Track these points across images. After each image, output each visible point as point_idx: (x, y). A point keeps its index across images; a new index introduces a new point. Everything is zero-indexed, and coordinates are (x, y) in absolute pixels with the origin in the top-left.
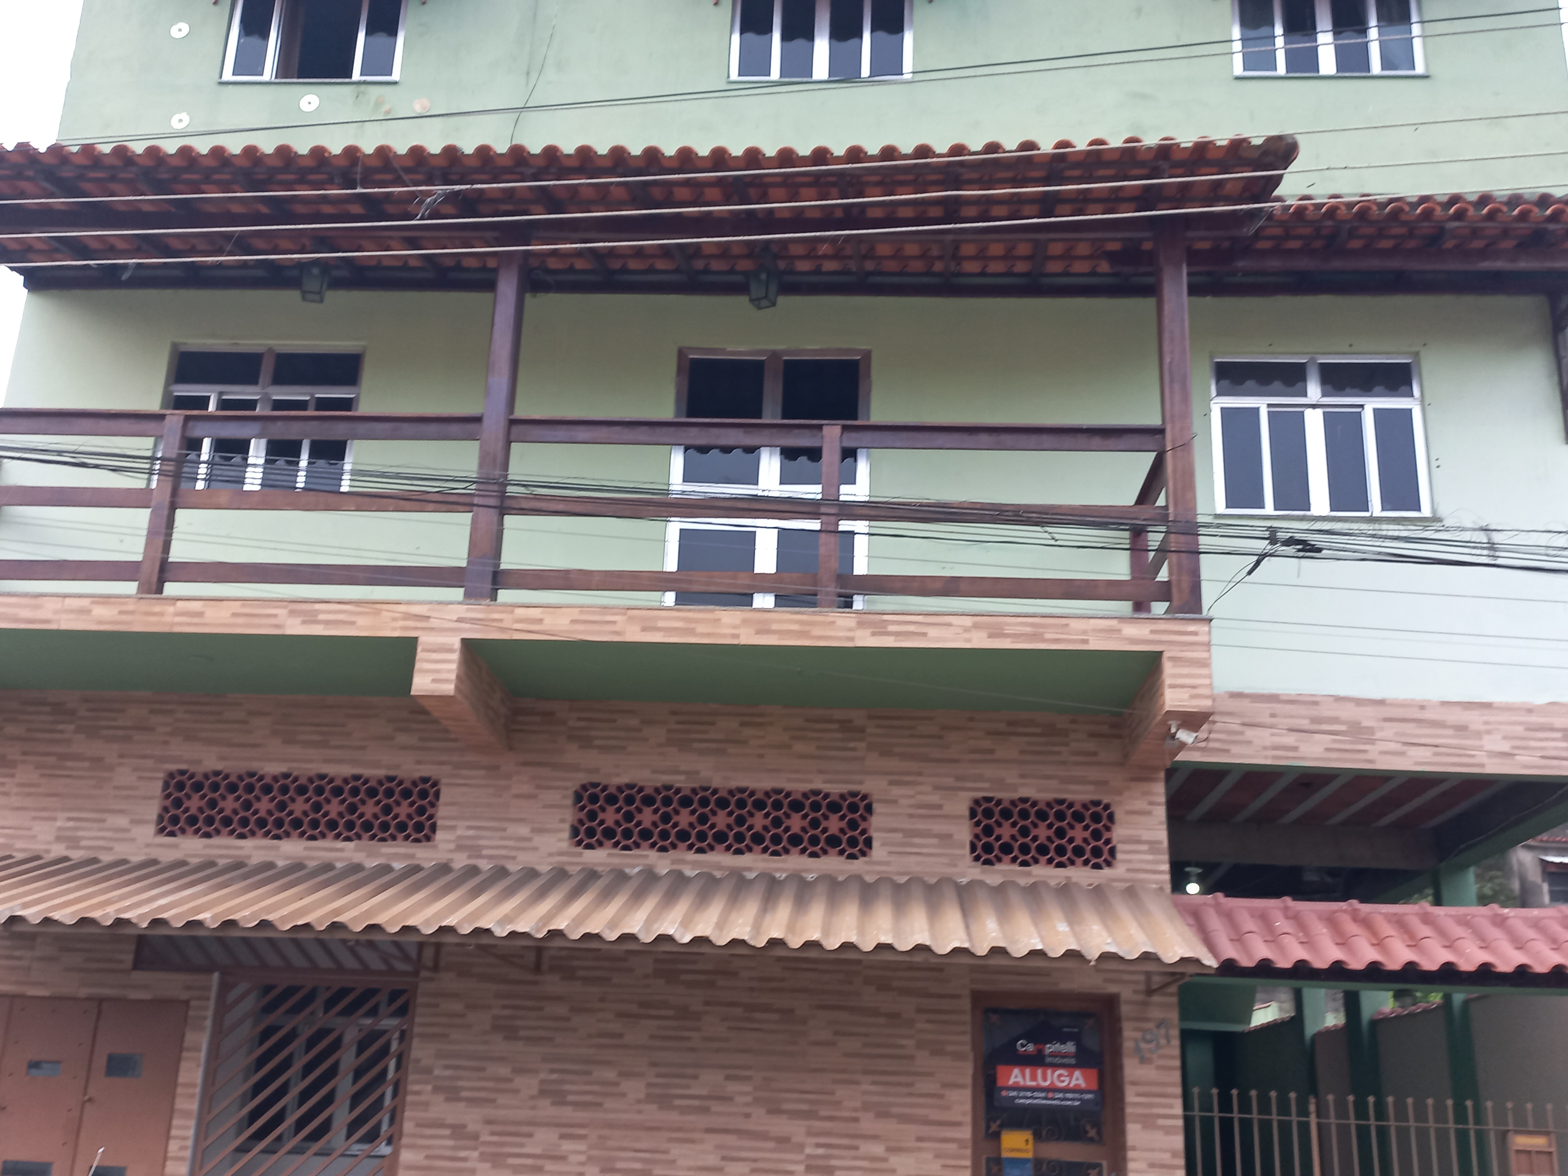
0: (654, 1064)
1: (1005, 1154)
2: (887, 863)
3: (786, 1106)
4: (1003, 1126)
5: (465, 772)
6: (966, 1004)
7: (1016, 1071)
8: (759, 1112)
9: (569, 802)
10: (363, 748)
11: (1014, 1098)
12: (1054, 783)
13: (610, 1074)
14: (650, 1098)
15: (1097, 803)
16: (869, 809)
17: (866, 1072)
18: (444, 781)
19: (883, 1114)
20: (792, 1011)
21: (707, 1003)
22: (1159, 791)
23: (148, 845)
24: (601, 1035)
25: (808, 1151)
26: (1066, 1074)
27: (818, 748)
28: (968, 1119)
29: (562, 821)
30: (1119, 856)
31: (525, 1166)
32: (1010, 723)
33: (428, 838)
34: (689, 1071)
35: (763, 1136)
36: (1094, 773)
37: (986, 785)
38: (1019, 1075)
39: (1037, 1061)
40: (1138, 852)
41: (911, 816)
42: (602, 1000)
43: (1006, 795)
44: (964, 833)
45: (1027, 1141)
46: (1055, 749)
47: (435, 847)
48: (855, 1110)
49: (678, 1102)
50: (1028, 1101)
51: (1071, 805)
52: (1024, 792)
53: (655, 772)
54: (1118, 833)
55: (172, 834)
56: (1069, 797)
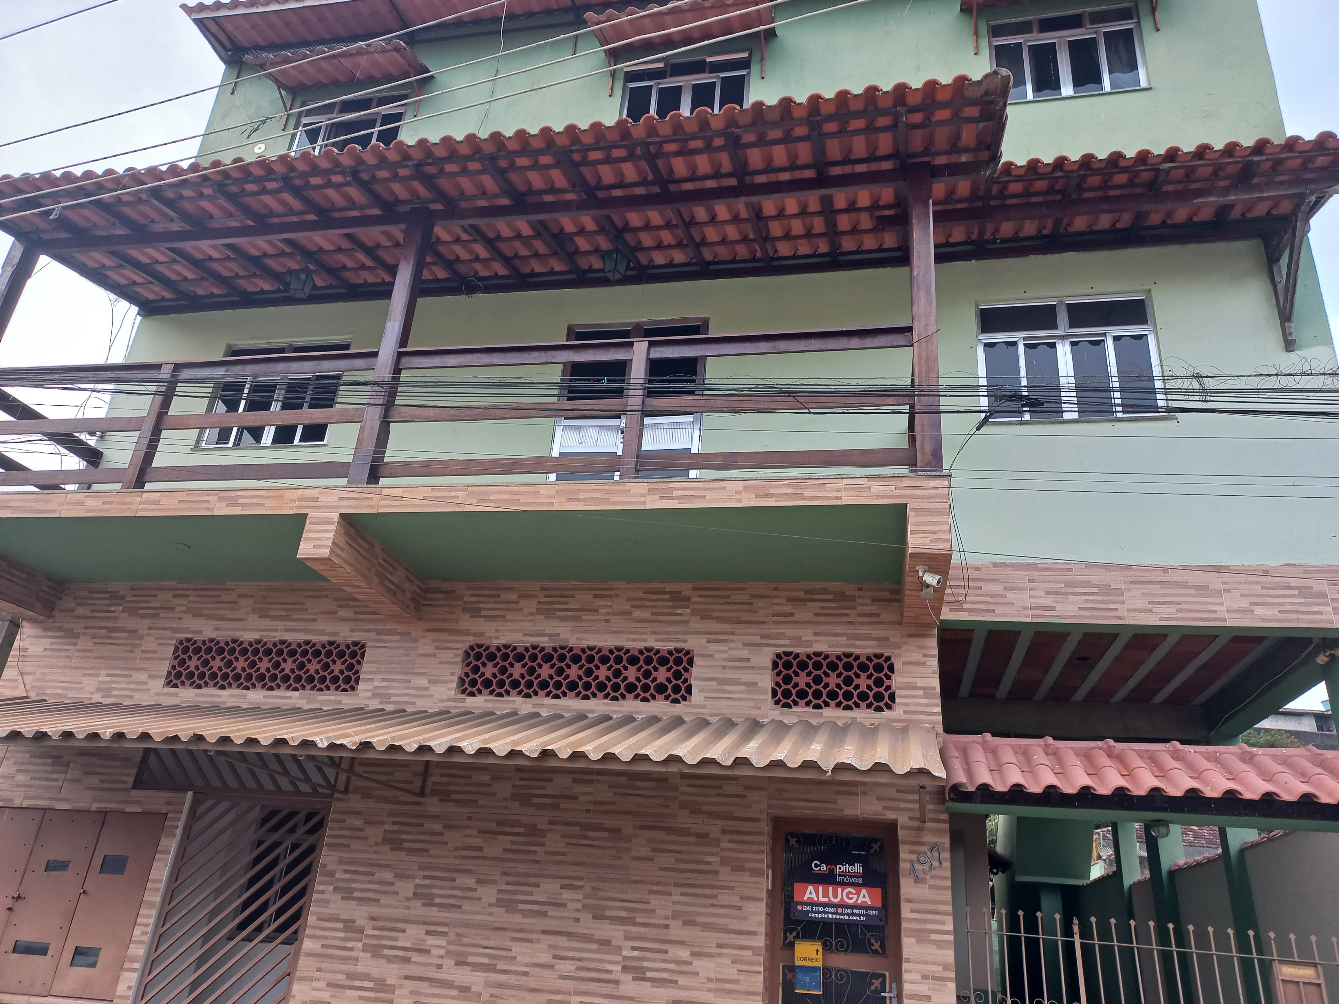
0: (505, 874)
1: (797, 963)
2: (703, 707)
3: (608, 913)
4: (796, 937)
5: (385, 637)
6: (765, 827)
7: (811, 888)
8: (586, 917)
9: (459, 659)
10: (314, 620)
11: (808, 912)
12: (843, 640)
13: (470, 881)
14: (500, 903)
15: (878, 656)
16: (691, 662)
17: (677, 885)
18: (369, 644)
19: (689, 923)
20: (619, 830)
21: (551, 823)
22: (933, 644)
23: (157, 694)
24: (465, 848)
25: (625, 953)
26: (854, 892)
27: (652, 614)
28: (763, 929)
29: (453, 674)
30: (897, 700)
31: (396, 956)
32: (806, 592)
33: (353, 688)
34: (533, 880)
35: (588, 939)
36: (875, 631)
37: (787, 642)
38: (813, 892)
39: (828, 879)
40: (914, 697)
41: (724, 667)
42: (469, 818)
43: (802, 650)
44: (767, 681)
45: (817, 951)
46: (844, 612)
47: (357, 695)
48: (667, 918)
49: (521, 906)
50: (820, 916)
51: (857, 658)
52: (817, 648)
53: (525, 635)
54: (897, 680)
55: (176, 686)
56: (856, 651)
